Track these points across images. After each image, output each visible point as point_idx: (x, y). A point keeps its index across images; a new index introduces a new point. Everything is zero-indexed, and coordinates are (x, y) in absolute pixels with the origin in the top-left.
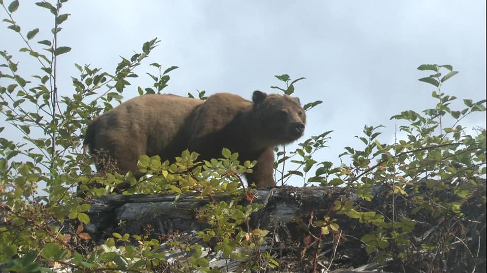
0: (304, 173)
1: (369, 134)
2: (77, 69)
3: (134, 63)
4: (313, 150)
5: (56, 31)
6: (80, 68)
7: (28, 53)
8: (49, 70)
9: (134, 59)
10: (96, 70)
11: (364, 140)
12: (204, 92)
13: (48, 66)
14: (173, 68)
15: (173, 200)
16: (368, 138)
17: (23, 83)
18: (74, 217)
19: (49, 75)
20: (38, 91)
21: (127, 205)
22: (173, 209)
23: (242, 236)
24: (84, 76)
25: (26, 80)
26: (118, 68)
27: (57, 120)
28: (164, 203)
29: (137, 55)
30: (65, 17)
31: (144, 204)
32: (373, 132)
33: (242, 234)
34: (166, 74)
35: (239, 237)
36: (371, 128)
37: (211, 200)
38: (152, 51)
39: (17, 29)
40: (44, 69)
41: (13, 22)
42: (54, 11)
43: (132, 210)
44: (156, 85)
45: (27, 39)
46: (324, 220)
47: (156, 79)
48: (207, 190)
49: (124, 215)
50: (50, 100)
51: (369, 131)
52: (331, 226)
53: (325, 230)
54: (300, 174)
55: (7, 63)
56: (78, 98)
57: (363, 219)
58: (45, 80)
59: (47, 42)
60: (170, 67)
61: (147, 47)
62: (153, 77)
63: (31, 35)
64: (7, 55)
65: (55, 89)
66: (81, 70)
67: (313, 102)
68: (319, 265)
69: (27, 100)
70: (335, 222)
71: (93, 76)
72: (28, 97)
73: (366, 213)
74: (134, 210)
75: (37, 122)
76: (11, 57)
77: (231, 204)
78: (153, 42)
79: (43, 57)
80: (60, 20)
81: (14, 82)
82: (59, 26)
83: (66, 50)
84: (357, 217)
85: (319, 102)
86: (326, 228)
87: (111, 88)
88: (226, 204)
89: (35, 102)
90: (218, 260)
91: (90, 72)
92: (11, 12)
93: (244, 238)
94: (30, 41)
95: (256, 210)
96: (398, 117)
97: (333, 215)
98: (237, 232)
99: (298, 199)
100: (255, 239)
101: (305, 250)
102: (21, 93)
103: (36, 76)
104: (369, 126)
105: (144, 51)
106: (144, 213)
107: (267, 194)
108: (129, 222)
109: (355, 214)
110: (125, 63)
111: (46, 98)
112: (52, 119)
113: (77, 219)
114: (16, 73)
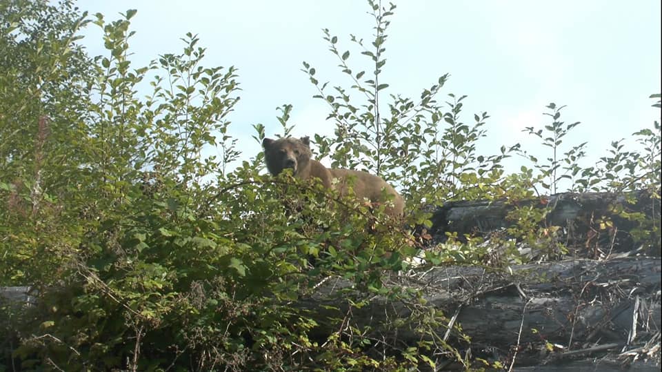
0: (572, 176)
1: (616, 147)
2: (391, 97)
3: (433, 92)
4: (576, 159)
5: (377, 72)
6: (394, 97)
7: (358, 89)
8: (373, 102)
9: (433, 89)
10: (407, 99)
11: (613, 152)
12: (486, 113)
13: (373, 98)
14: (464, 97)
15: (487, 204)
16: (615, 150)
17: (354, 110)
18: (421, 223)
19: (373, 105)
20: (366, 116)
21: (453, 209)
22: (487, 212)
23: (541, 231)
24: (397, 103)
25: (356, 108)
26: (422, 97)
27: (380, 137)
28: (480, 207)
29: (435, 86)
30: (383, 63)
31: (465, 208)
32: (619, 145)
33: (541, 230)
34: (460, 102)
35: (540, 232)
36: (617, 143)
37: (515, 205)
38: (445, 83)
39: (349, 72)
40: (370, 101)
41: (345, 67)
42: (375, 59)
43: (456, 213)
44: (453, 110)
45: (356, 79)
46: (601, 219)
47: (452, 106)
48: (513, 198)
49: (451, 216)
50: (375, 123)
51: (615, 145)
52: (607, 223)
53: (603, 226)
54: (570, 177)
55: (342, 96)
56: (395, 121)
57: (631, 218)
58: (370, 108)
59: (371, 82)
60: (462, 96)
61: (442, 80)
62: (450, 104)
63: (359, 76)
64: (341, 90)
65: (378, 115)
66: (395, 98)
67: (574, 123)
68: (598, 251)
69: (359, 123)
70: (610, 220)
71: (405, 104)
72: (359, 120)
73: (633, 214)
74: (459, 213)
75: (366, 139)
76: (344, 91)
77: (531, 208)
78: (445, 76)
79: (370, 92)
80: (379, 65)
81: (349, 111)
82: (379, 69)
83: (385, 86)
84: (626, 217)
85: (578, 123)
86: (603, 224)
87: (418, 111)
88: (527, 208)
89: (364, 124)
90: (523, 248)
91: (403, 102)
92: (344, 59)
93: (543, 233)
94: (358, 81)
95: (550, 211)
96: (638, 133)
97: (608, 214)
98: (537, 228)
99: (579, 202)
100: (550, 233)
101: (588, 241)
102: (353, 118)
103: (364, 106)
104: (615, 142)
105: (439, 82)
106: (467, 214)
107: (555, 199)
108: (456, 221)
109: (625, 215)
110: (426, 93)
111: (372, 121)
112: (376, 135)
113: (423, 224)
114: (349, 103)
